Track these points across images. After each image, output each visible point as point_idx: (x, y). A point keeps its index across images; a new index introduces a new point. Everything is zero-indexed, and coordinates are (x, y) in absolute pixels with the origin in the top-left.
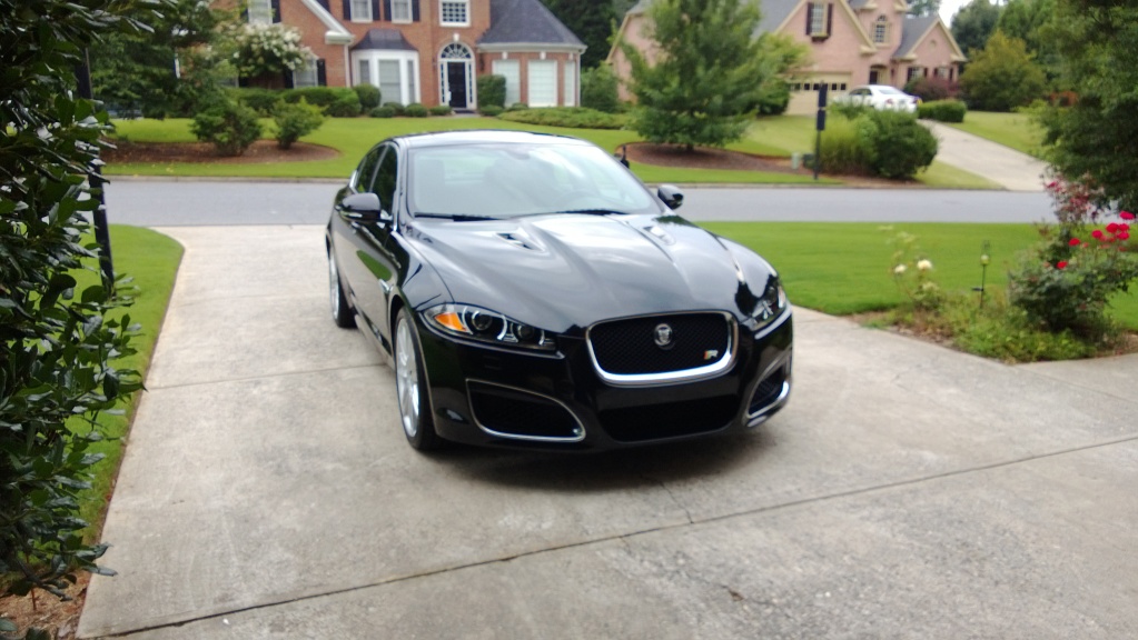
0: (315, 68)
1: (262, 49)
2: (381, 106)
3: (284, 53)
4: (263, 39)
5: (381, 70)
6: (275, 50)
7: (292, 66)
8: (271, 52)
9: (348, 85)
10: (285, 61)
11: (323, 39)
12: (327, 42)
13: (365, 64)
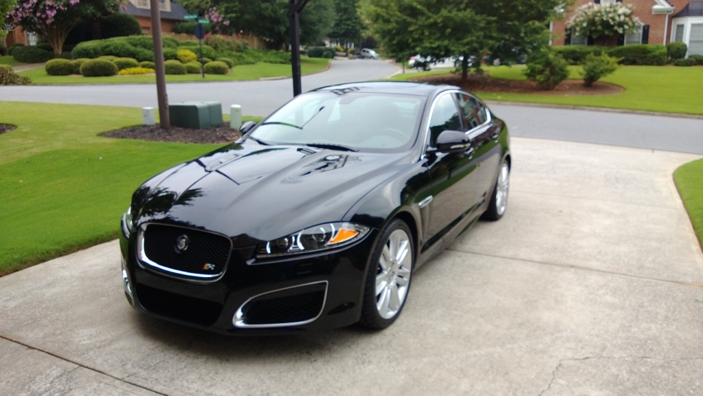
0: (641, 31)
1: (602, 20)
2: (686, 57)
3: (616, 22)
4: (604, 13)
5: (692, 32)
6: (610, 21)
7: (620, 31)
8: (608, 22)
9: (664, 44)
10: (616, 28)
11: (650, 11)
12: (653, 13)
13: (681, 27)
